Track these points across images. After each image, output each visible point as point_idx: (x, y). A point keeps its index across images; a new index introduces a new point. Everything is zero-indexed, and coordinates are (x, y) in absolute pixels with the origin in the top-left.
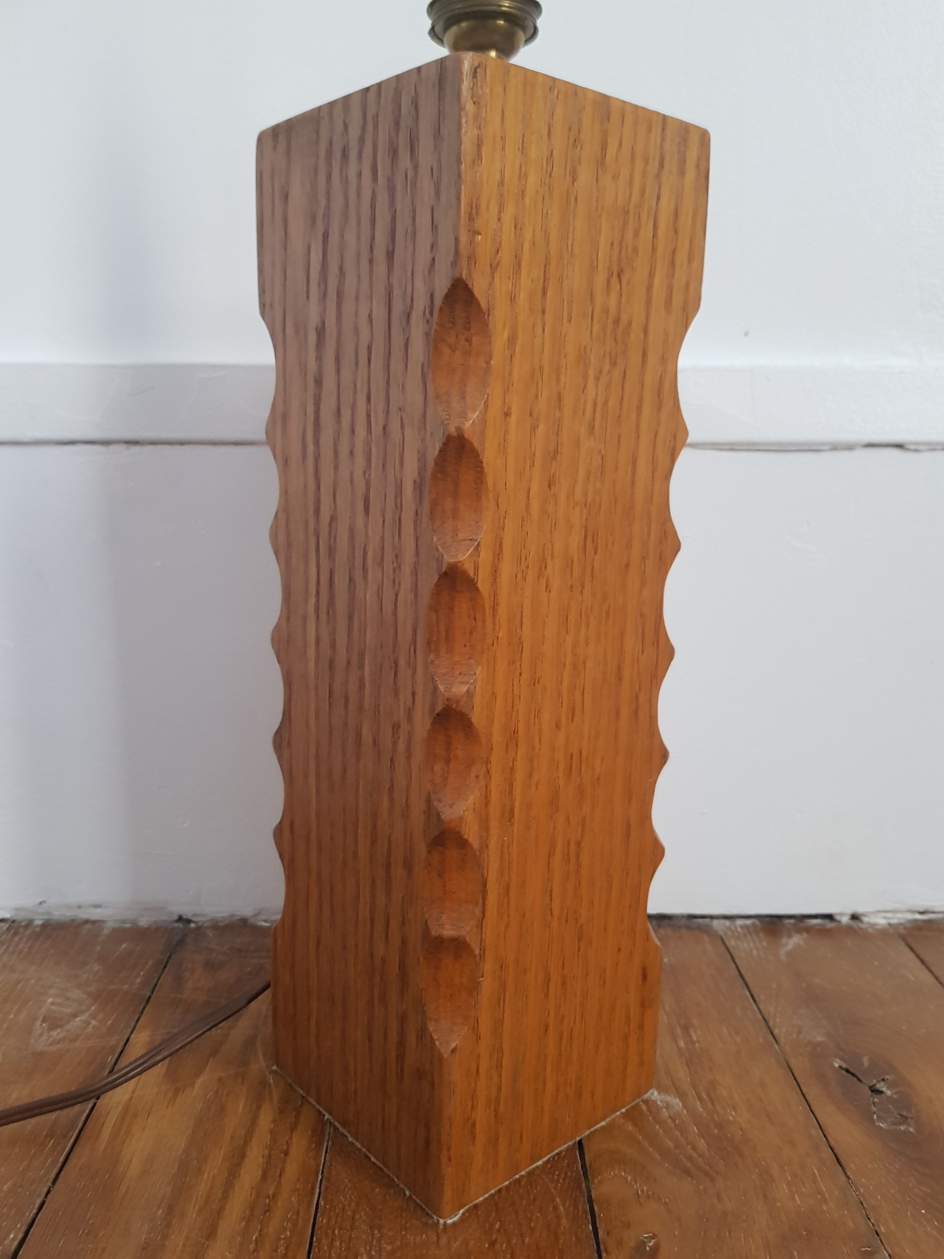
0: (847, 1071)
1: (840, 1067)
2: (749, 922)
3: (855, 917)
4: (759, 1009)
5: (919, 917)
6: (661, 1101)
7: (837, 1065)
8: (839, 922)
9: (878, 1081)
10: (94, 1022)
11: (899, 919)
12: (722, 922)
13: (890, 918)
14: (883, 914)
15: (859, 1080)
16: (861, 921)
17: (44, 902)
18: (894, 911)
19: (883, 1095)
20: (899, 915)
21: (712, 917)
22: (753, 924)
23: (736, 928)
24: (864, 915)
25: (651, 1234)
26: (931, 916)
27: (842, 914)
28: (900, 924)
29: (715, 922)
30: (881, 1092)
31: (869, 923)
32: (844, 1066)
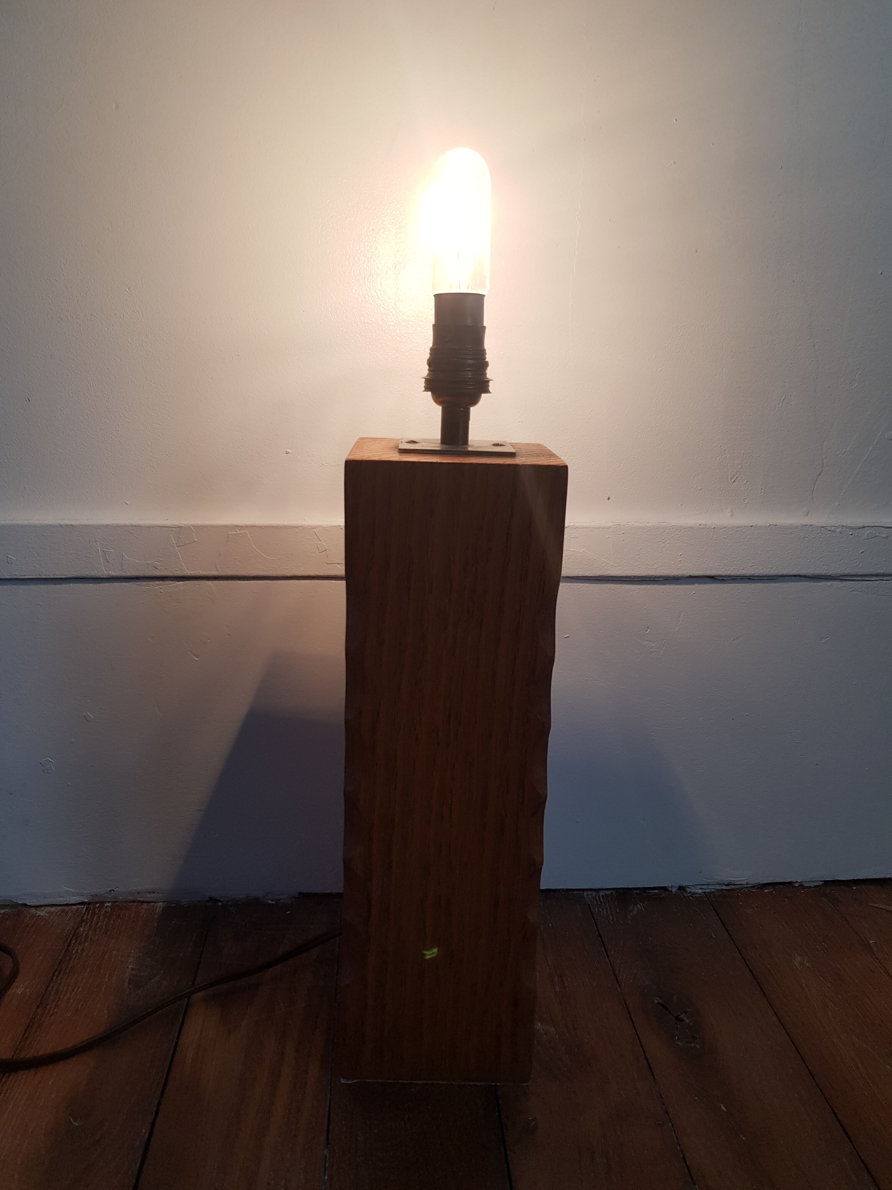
0: (662, 1005)
1: (658, 1003)
2: (608, 893)
3: (681, 888)
4: (610, 961)
5: (724, 887)
6: (543, 1030)
7: (656, 1002)
8: (671, 891)
9: (681, 1013)
10: (164, 983)
11: (711, 889)
12: (590, 893)
13: (704, 889)
14: (700, 887)
15: (670, 1012)
16: (686, 891)
17: (113, 890)
18: (708, 885)
19: (683, 1022)
20: (711, 887)
21: (583, 890)
22: (612, 893)
23: (599, 898)
24: (686, 887)
25: (533, 1118)
26: (733, 887)
27: (672, 887)
28: (712, 893)
29: (585, 893)
30: (682, 1020)
31: (690, 892)
32: (661, 1002)
